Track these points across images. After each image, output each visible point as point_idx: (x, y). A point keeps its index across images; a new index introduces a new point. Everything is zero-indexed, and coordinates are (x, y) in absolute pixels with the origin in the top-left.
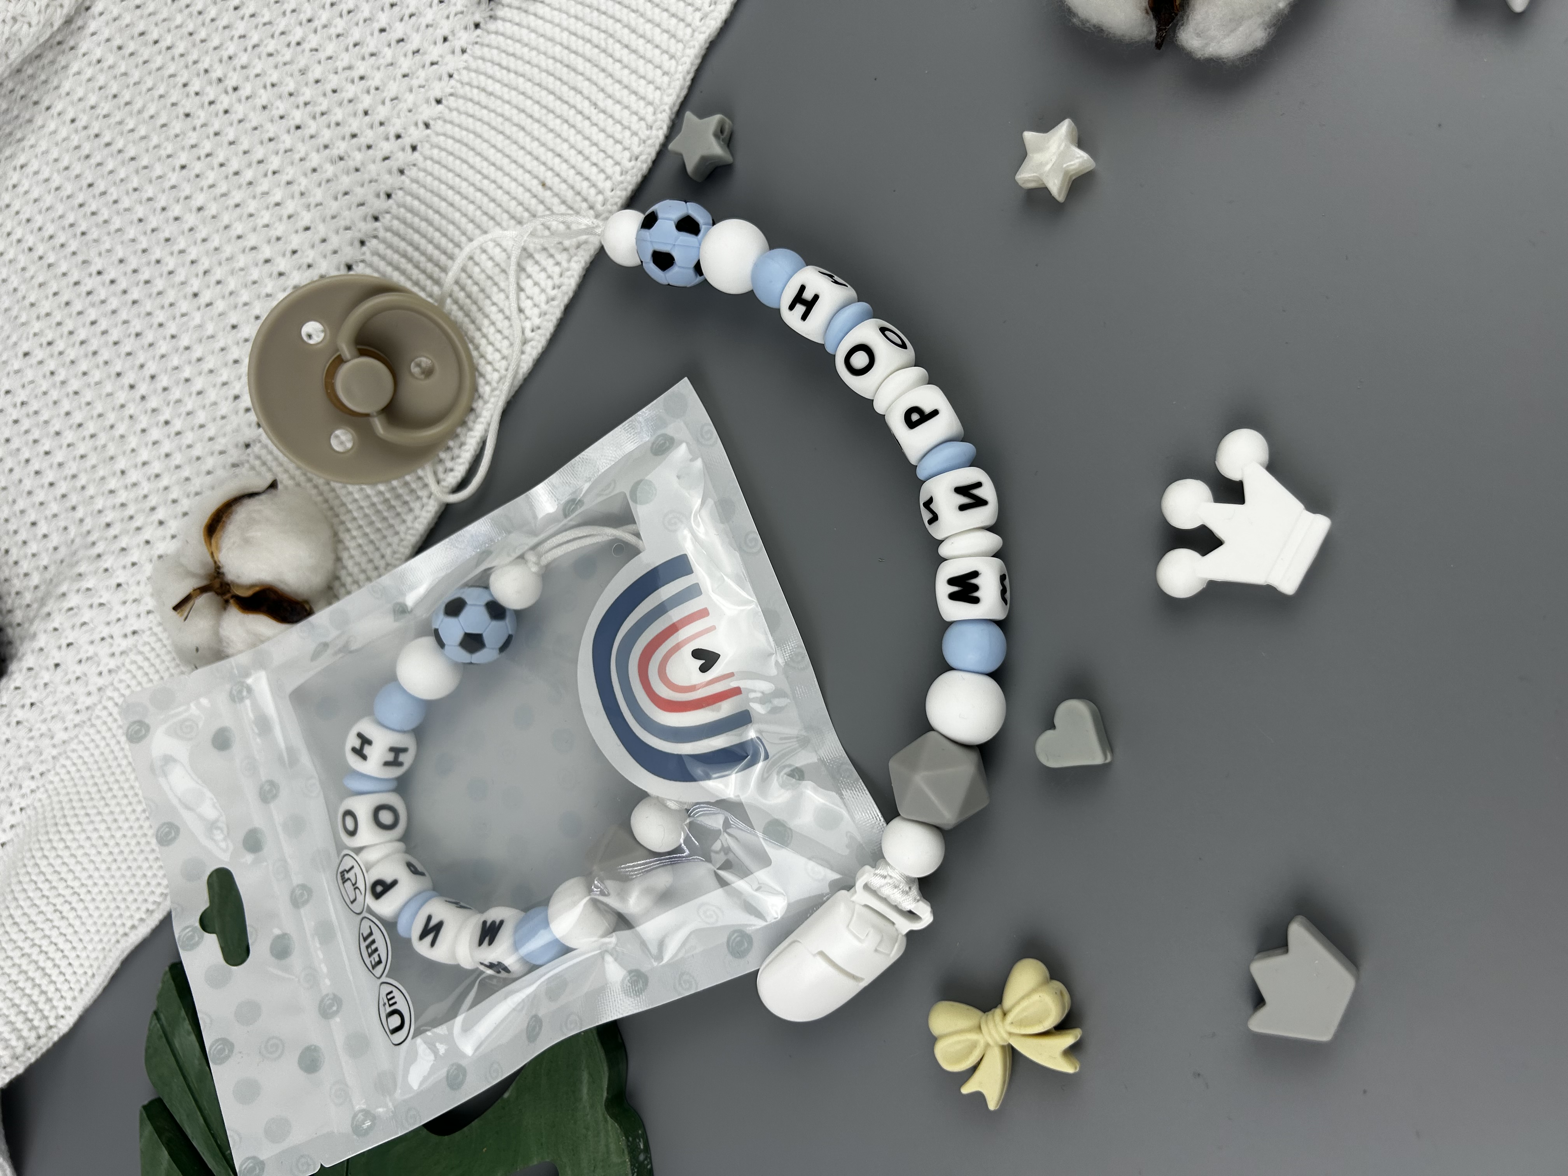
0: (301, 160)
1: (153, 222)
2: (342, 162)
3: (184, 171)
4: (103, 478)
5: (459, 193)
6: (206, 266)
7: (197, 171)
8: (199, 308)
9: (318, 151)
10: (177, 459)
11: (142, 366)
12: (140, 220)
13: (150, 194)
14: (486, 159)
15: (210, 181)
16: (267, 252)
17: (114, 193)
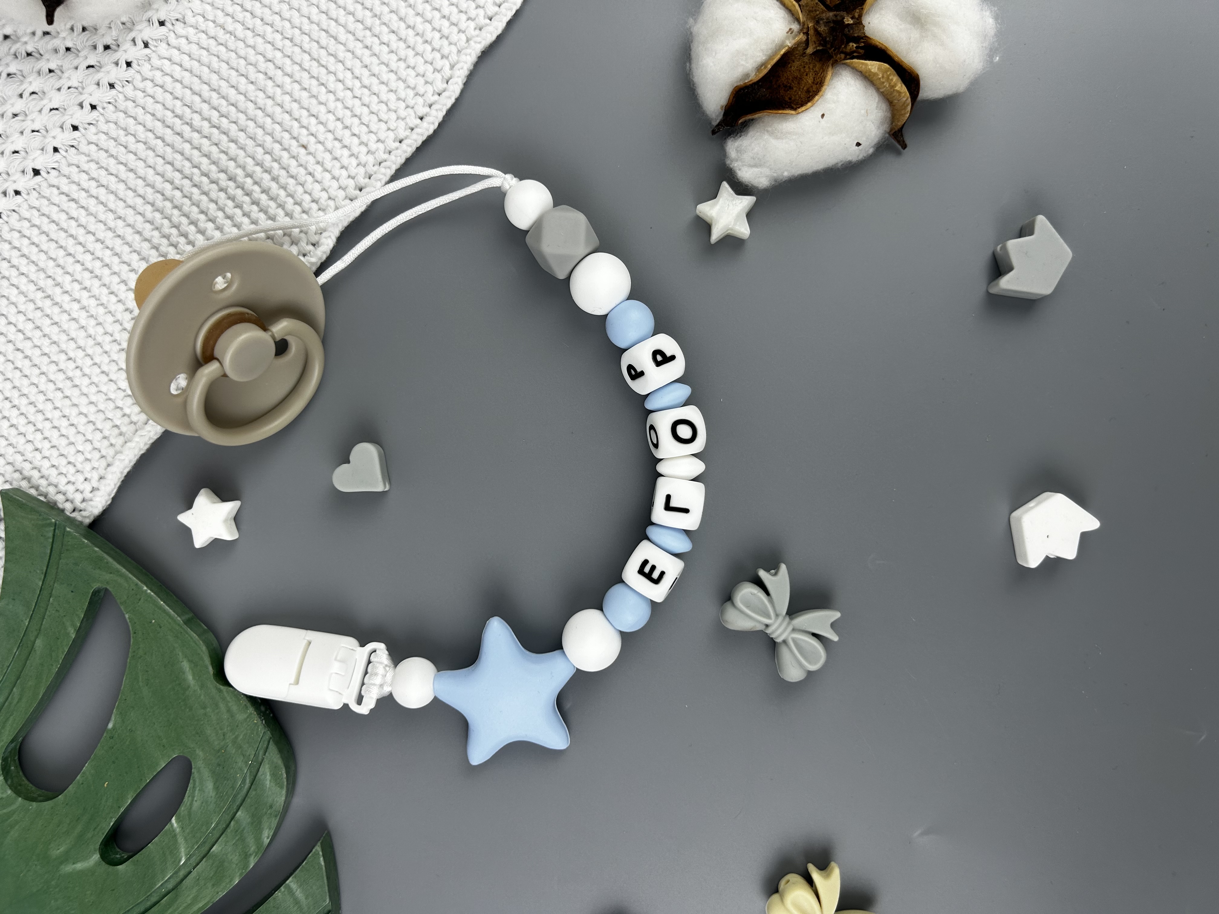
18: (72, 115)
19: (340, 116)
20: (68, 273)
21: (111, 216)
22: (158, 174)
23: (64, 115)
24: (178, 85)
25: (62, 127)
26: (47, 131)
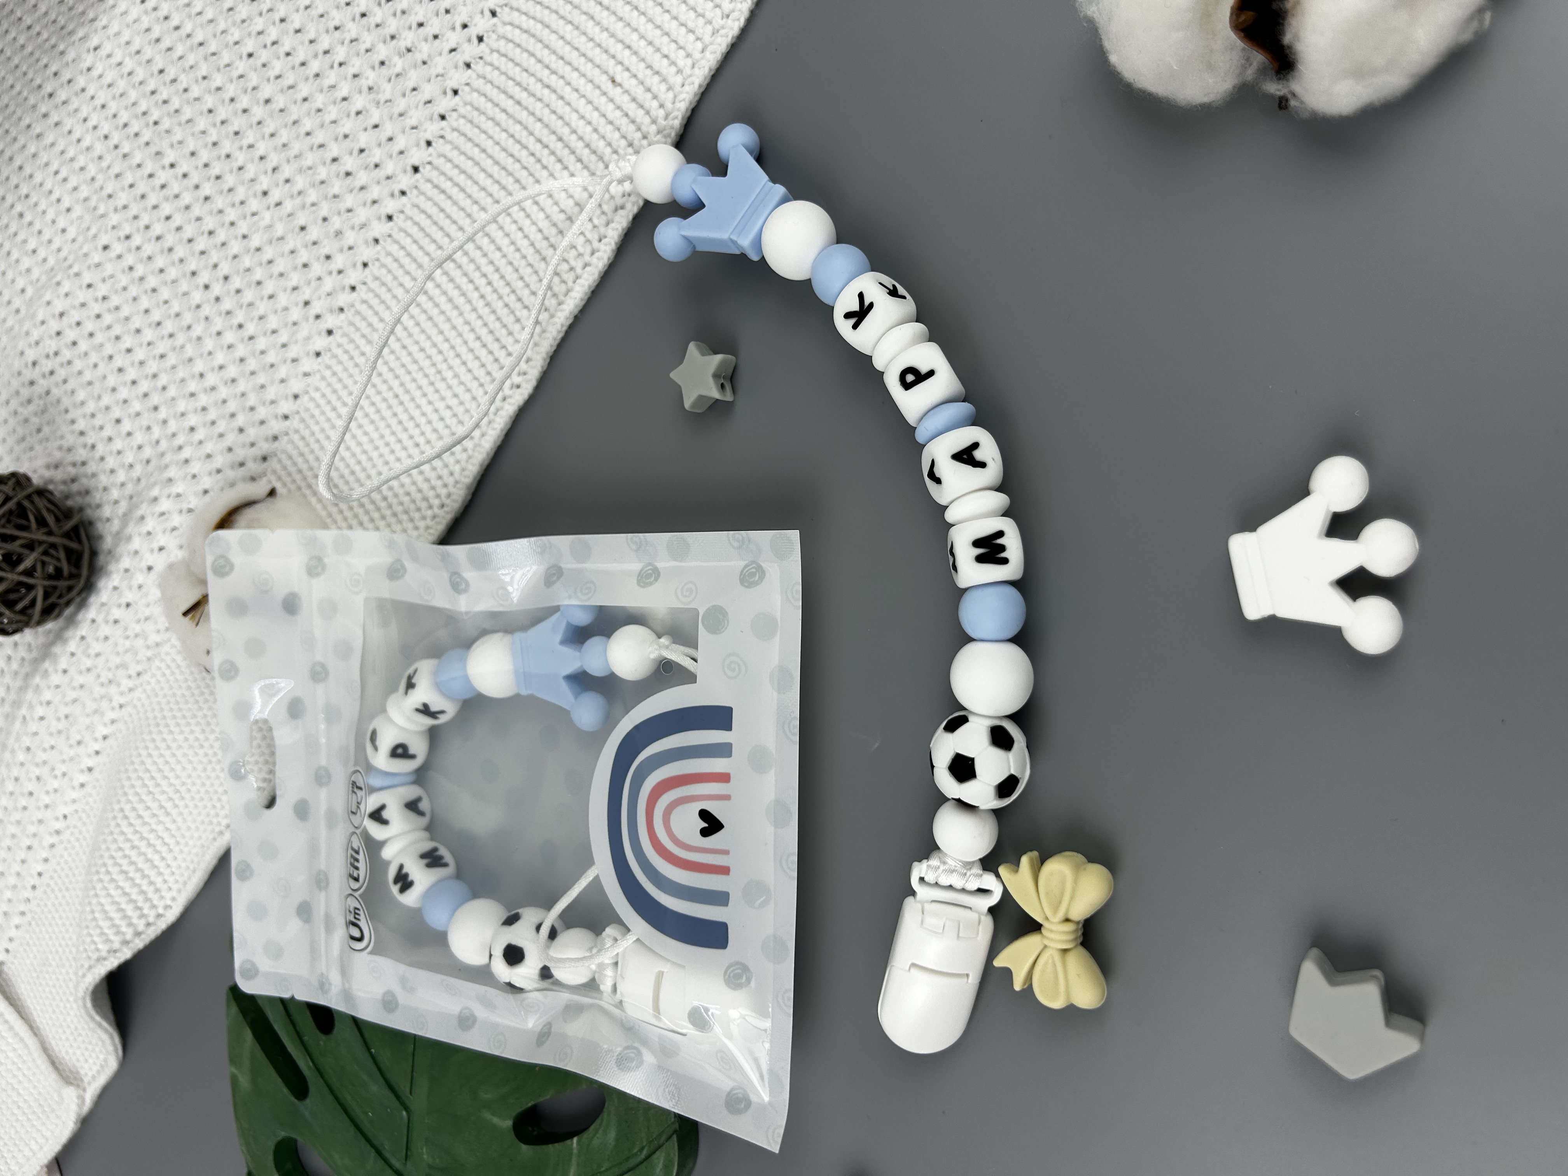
0: (367, 51)
1: (222, 113)
2: (410, 53)
3: (252, 59)
4: (183, 380)
5: (526, 89)
6: (274, 164)
7: (263, 60)
8: (268, 208)
9: (385, 42)
10: (252, 364)
11: (215, 266)
12: (210, 111)
13: (218, 83)
14: (554, 52)
15: (277, 72)
16: (334, 150)
17: (184, 80)
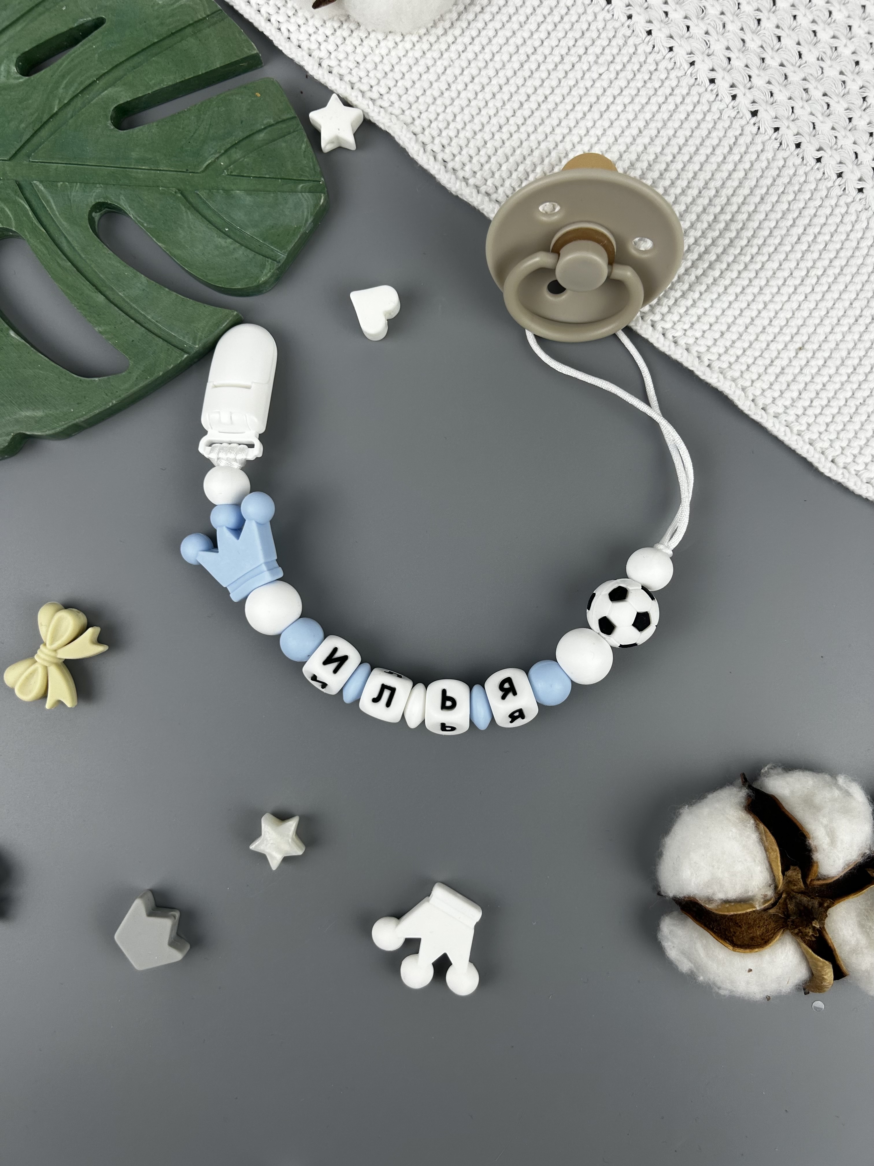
18: (810, 142)
19: (828, 387)
20: (663, 149)
21: (719, 183)
22: (760, 223)
23: (810, 135)
24: (843, 237)
25: (798, 134)
26: (793, 121)
